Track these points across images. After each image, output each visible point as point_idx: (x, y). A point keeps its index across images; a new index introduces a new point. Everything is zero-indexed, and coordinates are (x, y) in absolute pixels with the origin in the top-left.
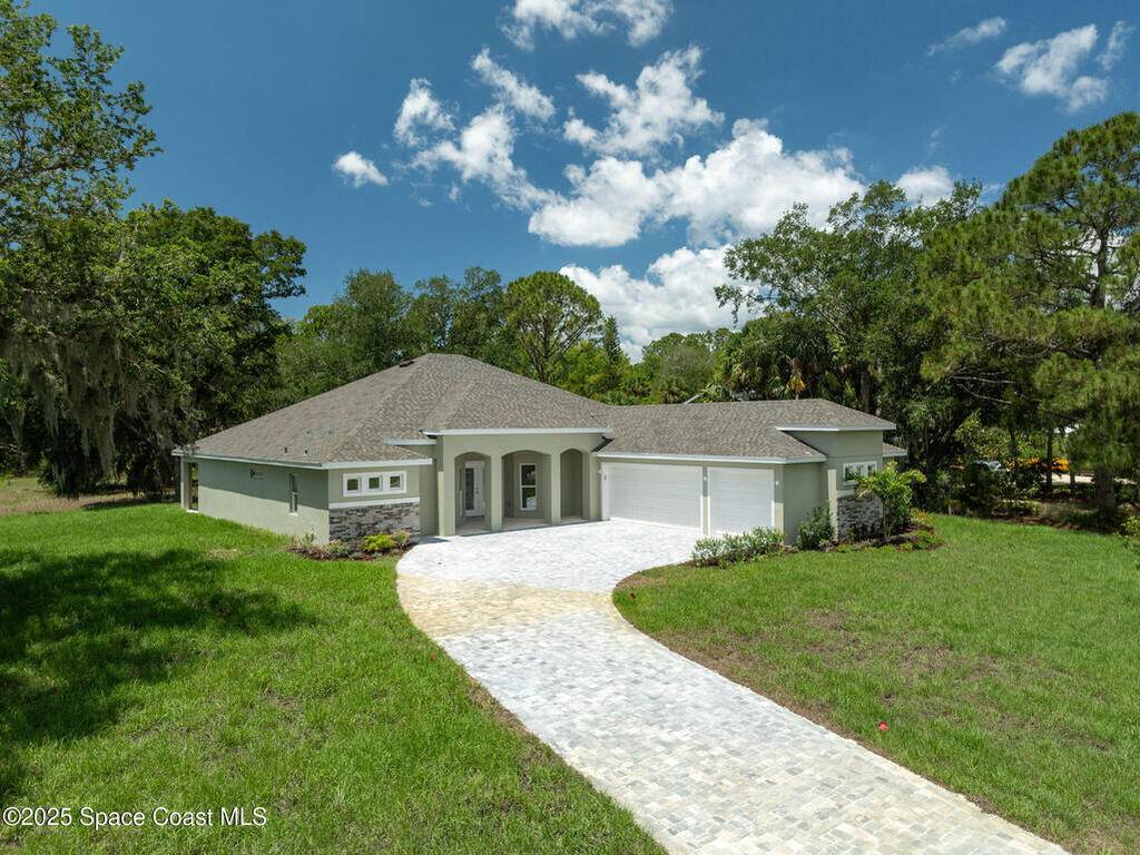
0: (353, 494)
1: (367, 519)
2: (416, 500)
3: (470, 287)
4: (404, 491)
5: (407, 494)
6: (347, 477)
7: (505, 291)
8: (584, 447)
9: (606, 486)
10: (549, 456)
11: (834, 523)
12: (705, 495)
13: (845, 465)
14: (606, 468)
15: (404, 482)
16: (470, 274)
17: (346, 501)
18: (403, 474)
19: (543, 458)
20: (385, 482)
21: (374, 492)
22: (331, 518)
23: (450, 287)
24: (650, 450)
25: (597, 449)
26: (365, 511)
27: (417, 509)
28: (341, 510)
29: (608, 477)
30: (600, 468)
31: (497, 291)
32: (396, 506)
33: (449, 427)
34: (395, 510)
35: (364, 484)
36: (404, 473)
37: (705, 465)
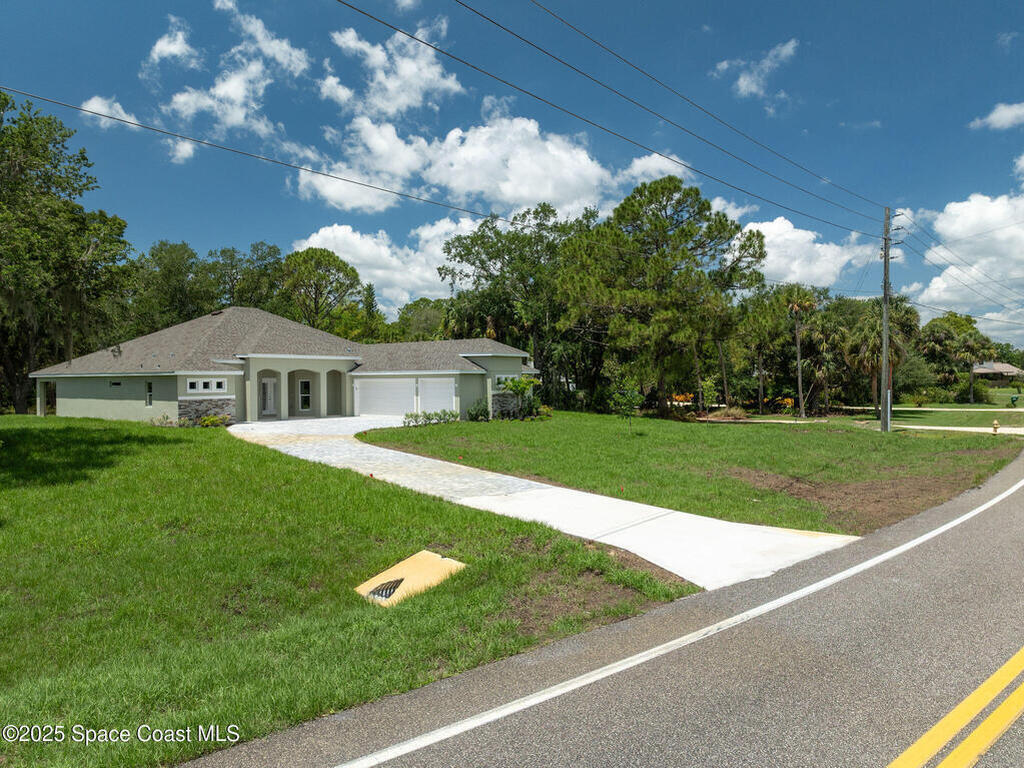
0: (193, 391)
1: (202, 408)
2: (234, 397)
3: (255, 258)
4: (226, 391)
5: (228, 394)
6: (189, 380)
7: (284, 262)
8: (342, 369)
9: (357, 394)
10: (319, 374)
11: (490, 409)
12: (417, 395)
13: (497, 376)
14: (357, 383)
15: (225, 385)
16: (255, 248)
17: (188, 396)
18: (224, 381)
19: (314, 375)
20: (213, 385)
21: (206, 391)
22: (180, 406)
23: (238, 256)
24: (385, 370)
25: (351, 371)
26: (201, 402)
27: (234, 403)
28: (186, 401)
29: (358, 389)
30: (353, 382)
31: (278, 261)
32: (220, 400)
33: (254, 352)
34: (220, 403)
35: (200, 385)
36: (226, 380)
37: (417, 377)
